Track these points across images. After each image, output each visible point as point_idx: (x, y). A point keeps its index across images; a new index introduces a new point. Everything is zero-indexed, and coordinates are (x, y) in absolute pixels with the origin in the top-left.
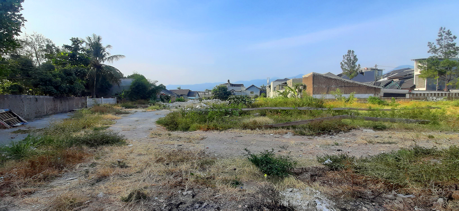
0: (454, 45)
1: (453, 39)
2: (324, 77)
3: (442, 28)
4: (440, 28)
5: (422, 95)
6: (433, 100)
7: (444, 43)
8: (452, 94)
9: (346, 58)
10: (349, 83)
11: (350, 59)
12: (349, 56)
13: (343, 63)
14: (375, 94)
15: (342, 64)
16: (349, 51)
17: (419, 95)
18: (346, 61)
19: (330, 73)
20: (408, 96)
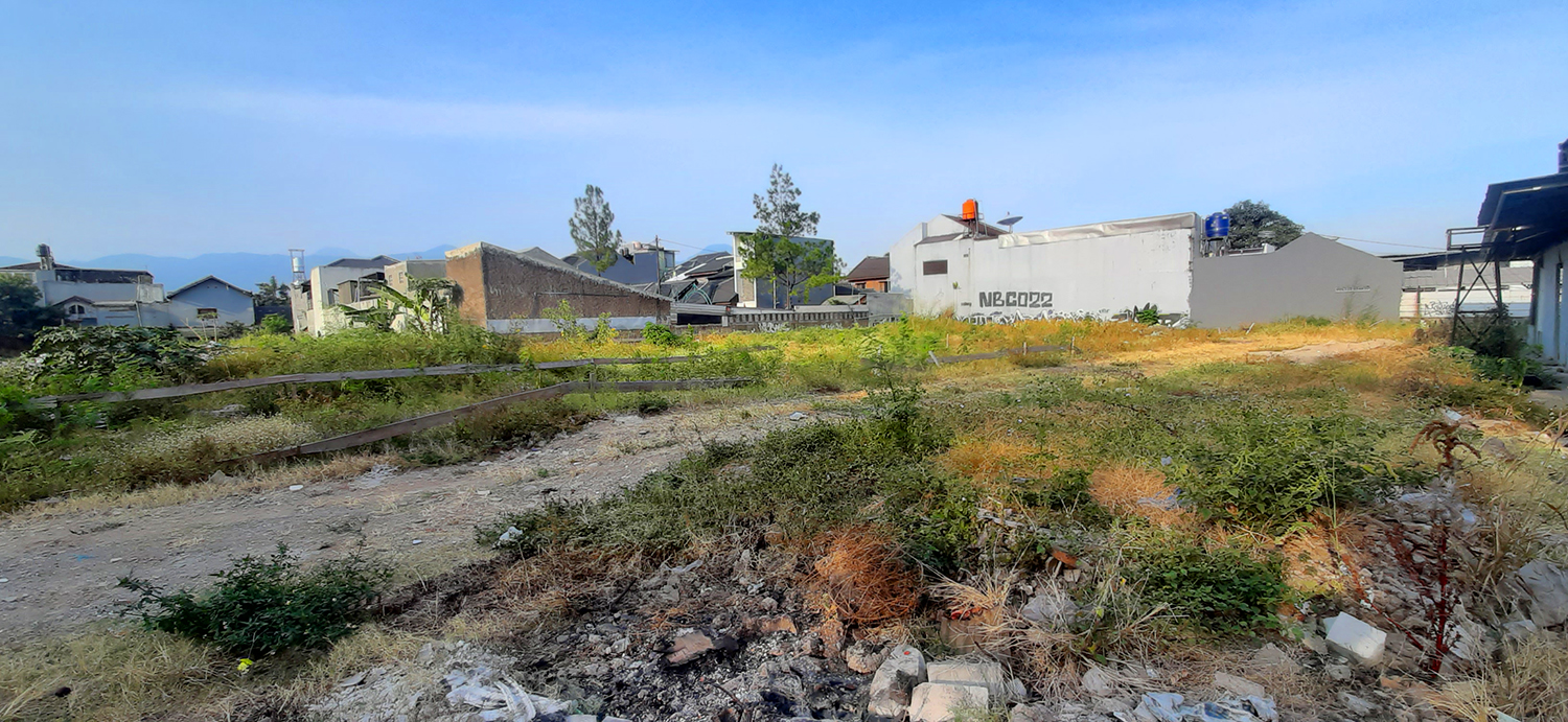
0: (797, 207)
1: (796, 195)
2: (522, 263)
3: (776, 166)
4: (772, 165)
5: (750, 319)
6: (768, 329)
7: (781, 199)
8: (799, 314)
9: (582, 207)
10: (595, 284)
11: (594, 213)
12: (590, 202)
13: (576, 221)
14: (658, 318)
15: (574, 225)
16: (590, 189)
17: (744, 319)
18: (584, 217)
19: (537, 251)
20: (725, 320)
